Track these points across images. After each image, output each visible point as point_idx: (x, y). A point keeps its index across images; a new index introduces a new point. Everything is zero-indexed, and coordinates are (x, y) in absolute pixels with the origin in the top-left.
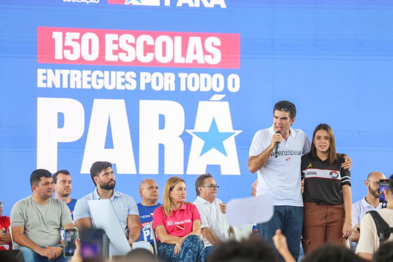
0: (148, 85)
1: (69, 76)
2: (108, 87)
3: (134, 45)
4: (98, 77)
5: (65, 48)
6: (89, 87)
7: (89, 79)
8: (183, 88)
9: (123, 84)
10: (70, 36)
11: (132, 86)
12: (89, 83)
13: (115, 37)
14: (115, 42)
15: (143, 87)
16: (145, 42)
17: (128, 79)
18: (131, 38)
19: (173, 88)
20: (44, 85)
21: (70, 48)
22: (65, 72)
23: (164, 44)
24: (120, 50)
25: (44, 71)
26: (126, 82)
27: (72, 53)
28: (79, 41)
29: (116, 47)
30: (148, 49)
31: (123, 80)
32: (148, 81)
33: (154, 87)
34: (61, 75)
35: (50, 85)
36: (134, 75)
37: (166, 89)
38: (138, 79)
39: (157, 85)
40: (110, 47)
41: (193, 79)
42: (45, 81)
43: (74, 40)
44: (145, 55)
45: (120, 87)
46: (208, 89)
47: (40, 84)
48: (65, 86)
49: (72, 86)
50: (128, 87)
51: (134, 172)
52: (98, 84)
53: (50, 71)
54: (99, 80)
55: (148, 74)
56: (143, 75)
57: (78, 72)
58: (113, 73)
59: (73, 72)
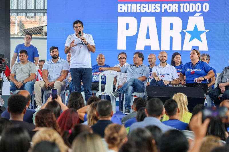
0: (166, 10)
1: (131, 7)
2: (148, 11)
4: (143, 7)
6: (139, 11)
7: (140, 8)
8: (182, 11)
9: (154, 9)
11: (159, 11)
12: (140, 9)
15: (163, 11)
17: (157, 7)
19: (177, 11)
20: (121, 11)
22: (129, 5)
25: (121, 5)
26: (156, 9)
31: (154, 8)
32: (165, 8)
33: (169, 11)
34: (128, 7)
35: (123, 11)
36: (159, 5)
37: (174, 11)
38: (161, 7)
39: (170, 9)
41: (187, 6)
42: (121, 9)
45: (153, 11)
46: (193, 10)
47: (119, 11)
48: (129, 11)
49: (132, 11)
50: (157, 11)
51: (159, 49)
52: (143, 10)
53: (123, 5)
54: (144, 8)
55: (166, 5)
56: (163, 5)
57: (135, 5)
58: (150, 5)
59: (133, 5)
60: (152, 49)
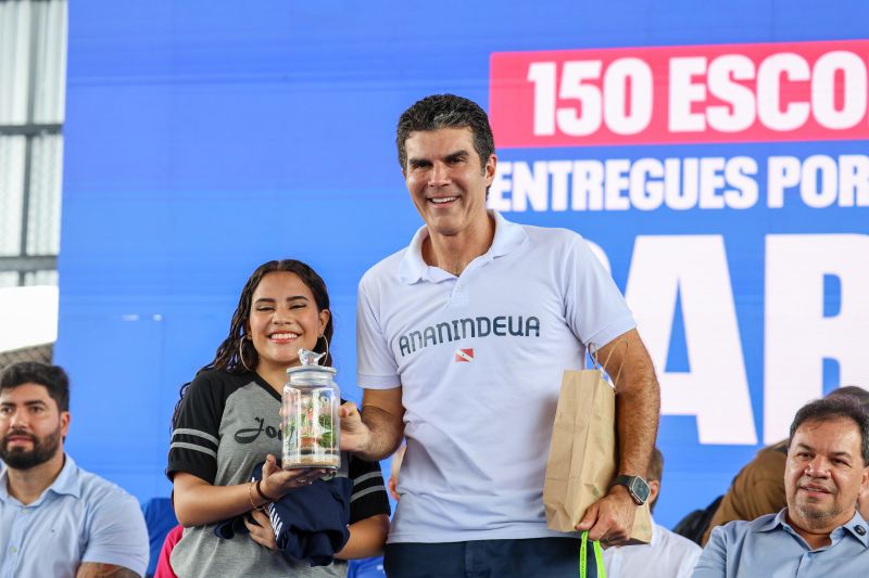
0: (792, 194)
1: (570, 177)
2: (676, 203)
3: (751, 84)
4: (648, 178)
5: (562, 103)
6: (623, 204)
7: (623, 184)
9: (719, 192)
10: (577, 70)
11: (746, 198)
12: (625, 193)
13: (697, 65)
14: (699, 79)
15: (776, 200)
16: (784, 76)
17: (733, 177)
18: (742, 66)
19: (865, 199)
20: (505, 205)
21: (575, 104)
22: (560, 168)
23: (839, 76)
24: (712, 100)
25: (507, 167)
26: (728, 187)
27: (579, 115)
28: (599, 83)
29: (698, 93)
30: (794, 91)
31: (719, 182)
32: (791, 182)
33: (810, 198)
34: (550, 177)
35: (520, 206)
36: (750, 165)
37: (846, 201)
38: (761, 178)
39: (819, 190)
40: (682, 92)
42: (507, 195)
43: (585, 82)
44: (783, 108)
45: (711, 202)
47: (496, 203)
48: (560, 204)
49: (579, 204)
50: (733, 200)
51: (751, 439)
52: (647, 195)
53: (521, 168)
54: (652, 186)
55: (791, 163)
56: (776, 164)
57: (593, 166)
58: (691, 164)
59: (581, 167)
60: (708, 436)
